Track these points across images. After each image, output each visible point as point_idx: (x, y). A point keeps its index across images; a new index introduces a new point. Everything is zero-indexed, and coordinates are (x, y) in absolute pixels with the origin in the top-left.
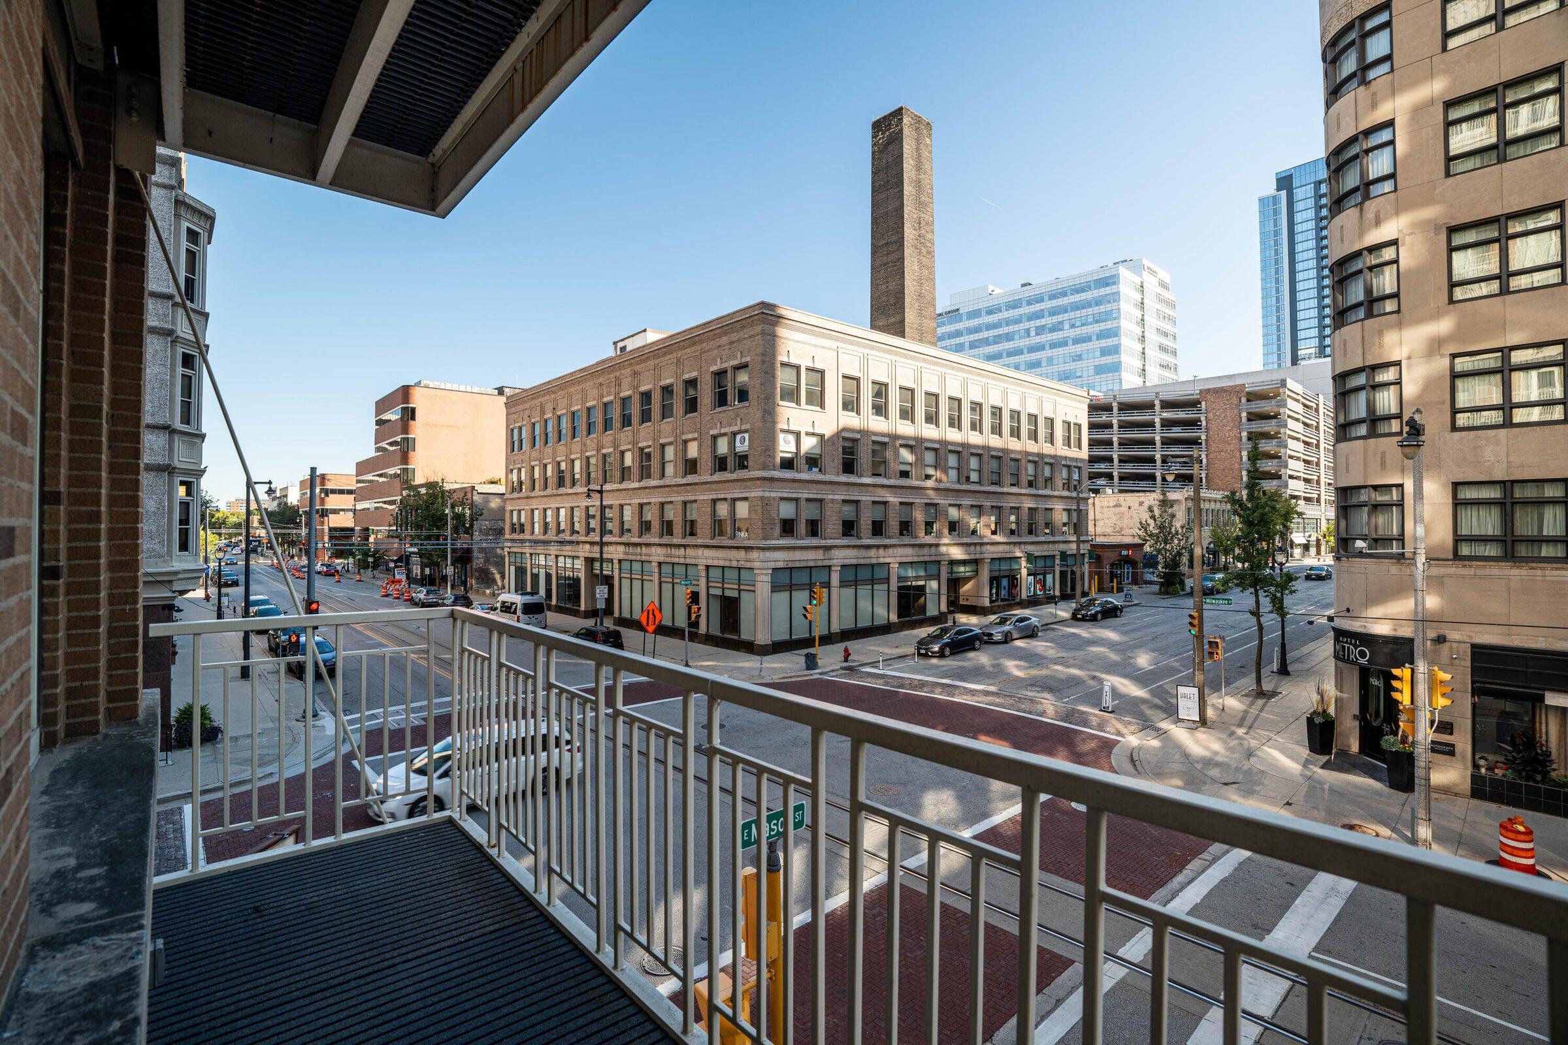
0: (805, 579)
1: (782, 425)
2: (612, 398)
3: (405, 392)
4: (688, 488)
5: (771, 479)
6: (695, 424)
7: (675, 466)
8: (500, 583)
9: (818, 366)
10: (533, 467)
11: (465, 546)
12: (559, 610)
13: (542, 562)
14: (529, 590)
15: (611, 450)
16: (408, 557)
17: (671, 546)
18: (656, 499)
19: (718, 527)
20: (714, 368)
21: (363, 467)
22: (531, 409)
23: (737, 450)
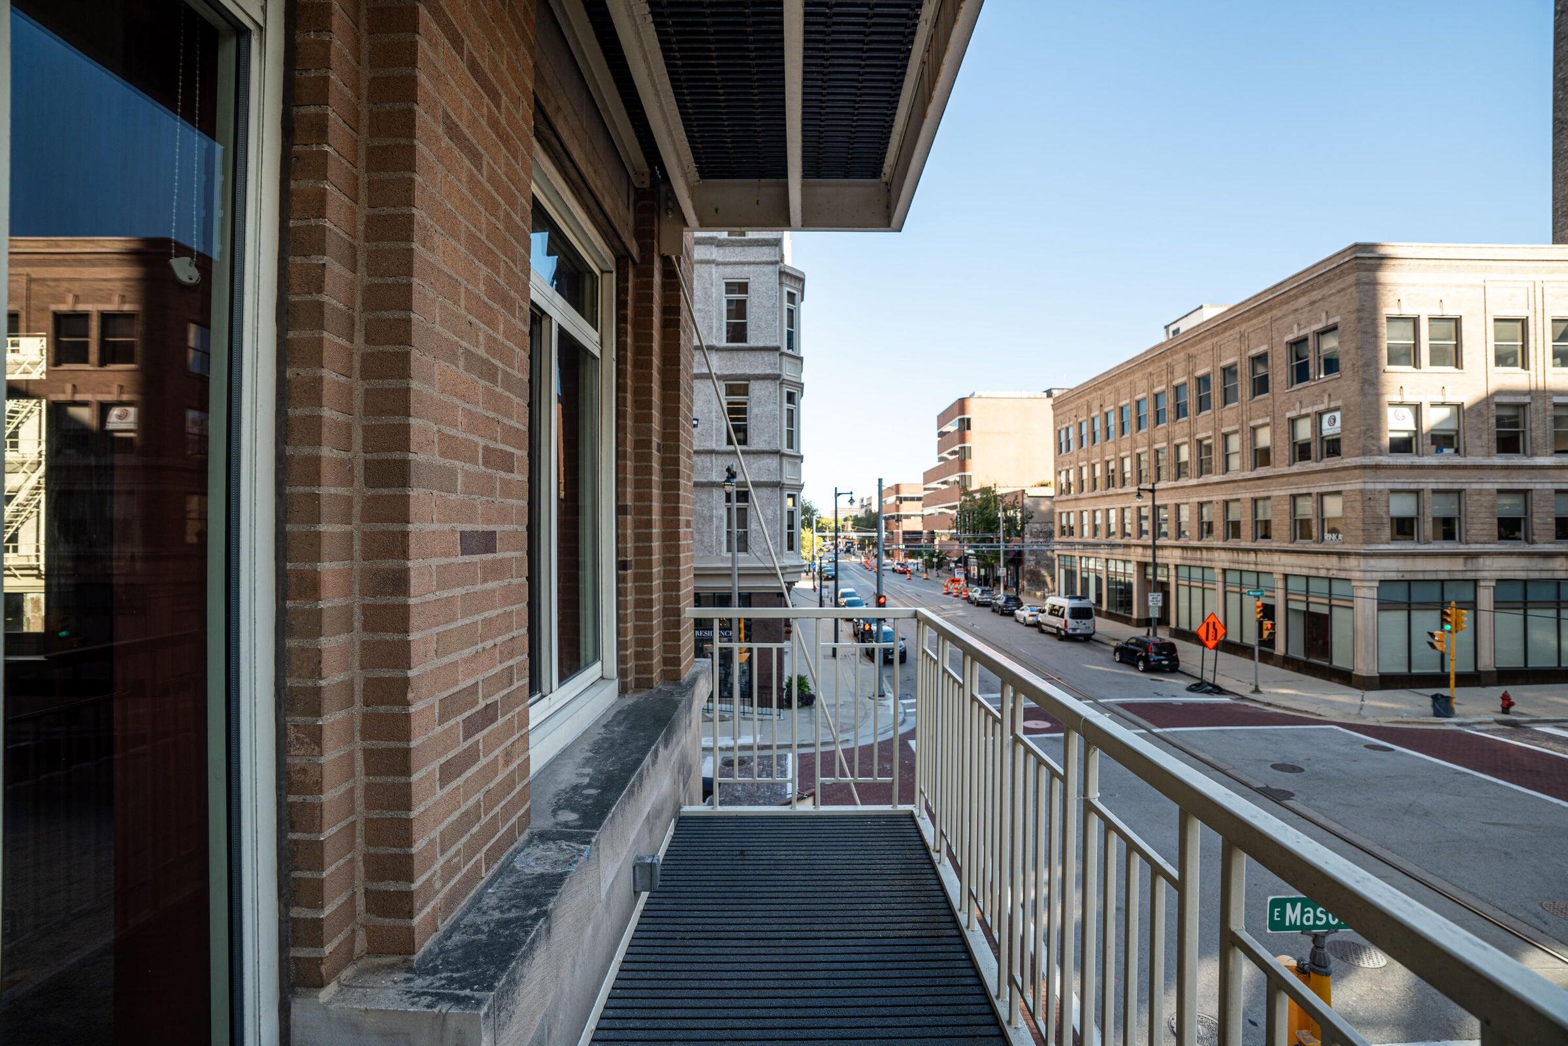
0: (1434, 594)
1: (1391, 395)
2: (1163, 387)
3: (961, 404)
4: (1258, 482)
5: (1377, 467)
6: (1266, 406)
7: (1242, 458)
8: (1050, 586)
9: (1451, 312)
10: (1081, 468)
11: (1016, 548)
12: (1110, 616)
13: (1093, 564)
14: (1079, 594)
15: (1165, 444)
16: (966, 558)
17: (1238, 550)
18: (1219, 496)
19: (1302, 528)
20: (1290, 337)
21: (929, 476)
22: (1077, 408)
23: (1325, 433)
